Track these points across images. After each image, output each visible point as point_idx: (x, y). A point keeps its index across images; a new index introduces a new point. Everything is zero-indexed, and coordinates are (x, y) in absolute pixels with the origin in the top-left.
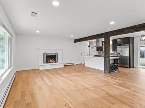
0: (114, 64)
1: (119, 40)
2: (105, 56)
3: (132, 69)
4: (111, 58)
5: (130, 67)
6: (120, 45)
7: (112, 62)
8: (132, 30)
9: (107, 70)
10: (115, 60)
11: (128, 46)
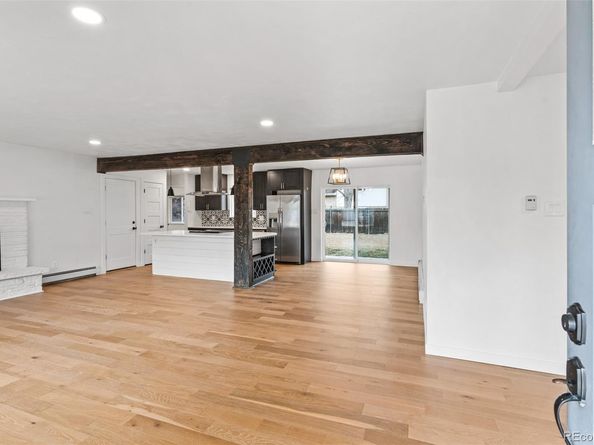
0: (262, 254)
1: (271, 176)
2: (236, 230)
3: (306, 267)
4: (255, 235)
5: (303, 263)
6: (275, 193)
7: (256, 249)
8: (313, 153)
9: (244, 277)
10: (264, 241)
11: (298, 197)
